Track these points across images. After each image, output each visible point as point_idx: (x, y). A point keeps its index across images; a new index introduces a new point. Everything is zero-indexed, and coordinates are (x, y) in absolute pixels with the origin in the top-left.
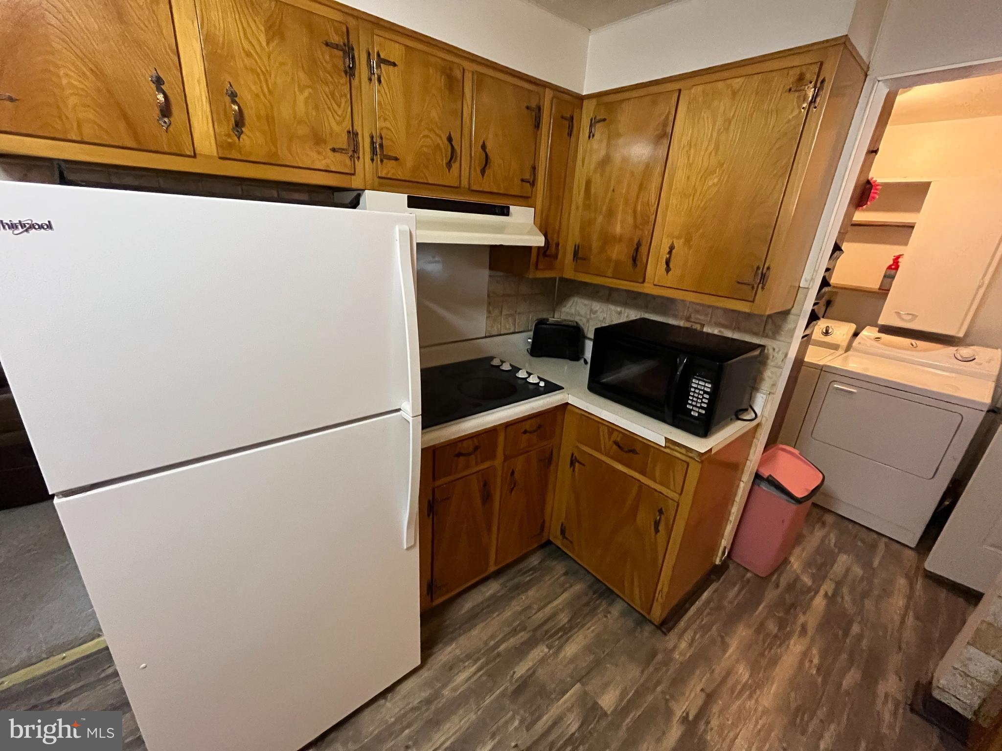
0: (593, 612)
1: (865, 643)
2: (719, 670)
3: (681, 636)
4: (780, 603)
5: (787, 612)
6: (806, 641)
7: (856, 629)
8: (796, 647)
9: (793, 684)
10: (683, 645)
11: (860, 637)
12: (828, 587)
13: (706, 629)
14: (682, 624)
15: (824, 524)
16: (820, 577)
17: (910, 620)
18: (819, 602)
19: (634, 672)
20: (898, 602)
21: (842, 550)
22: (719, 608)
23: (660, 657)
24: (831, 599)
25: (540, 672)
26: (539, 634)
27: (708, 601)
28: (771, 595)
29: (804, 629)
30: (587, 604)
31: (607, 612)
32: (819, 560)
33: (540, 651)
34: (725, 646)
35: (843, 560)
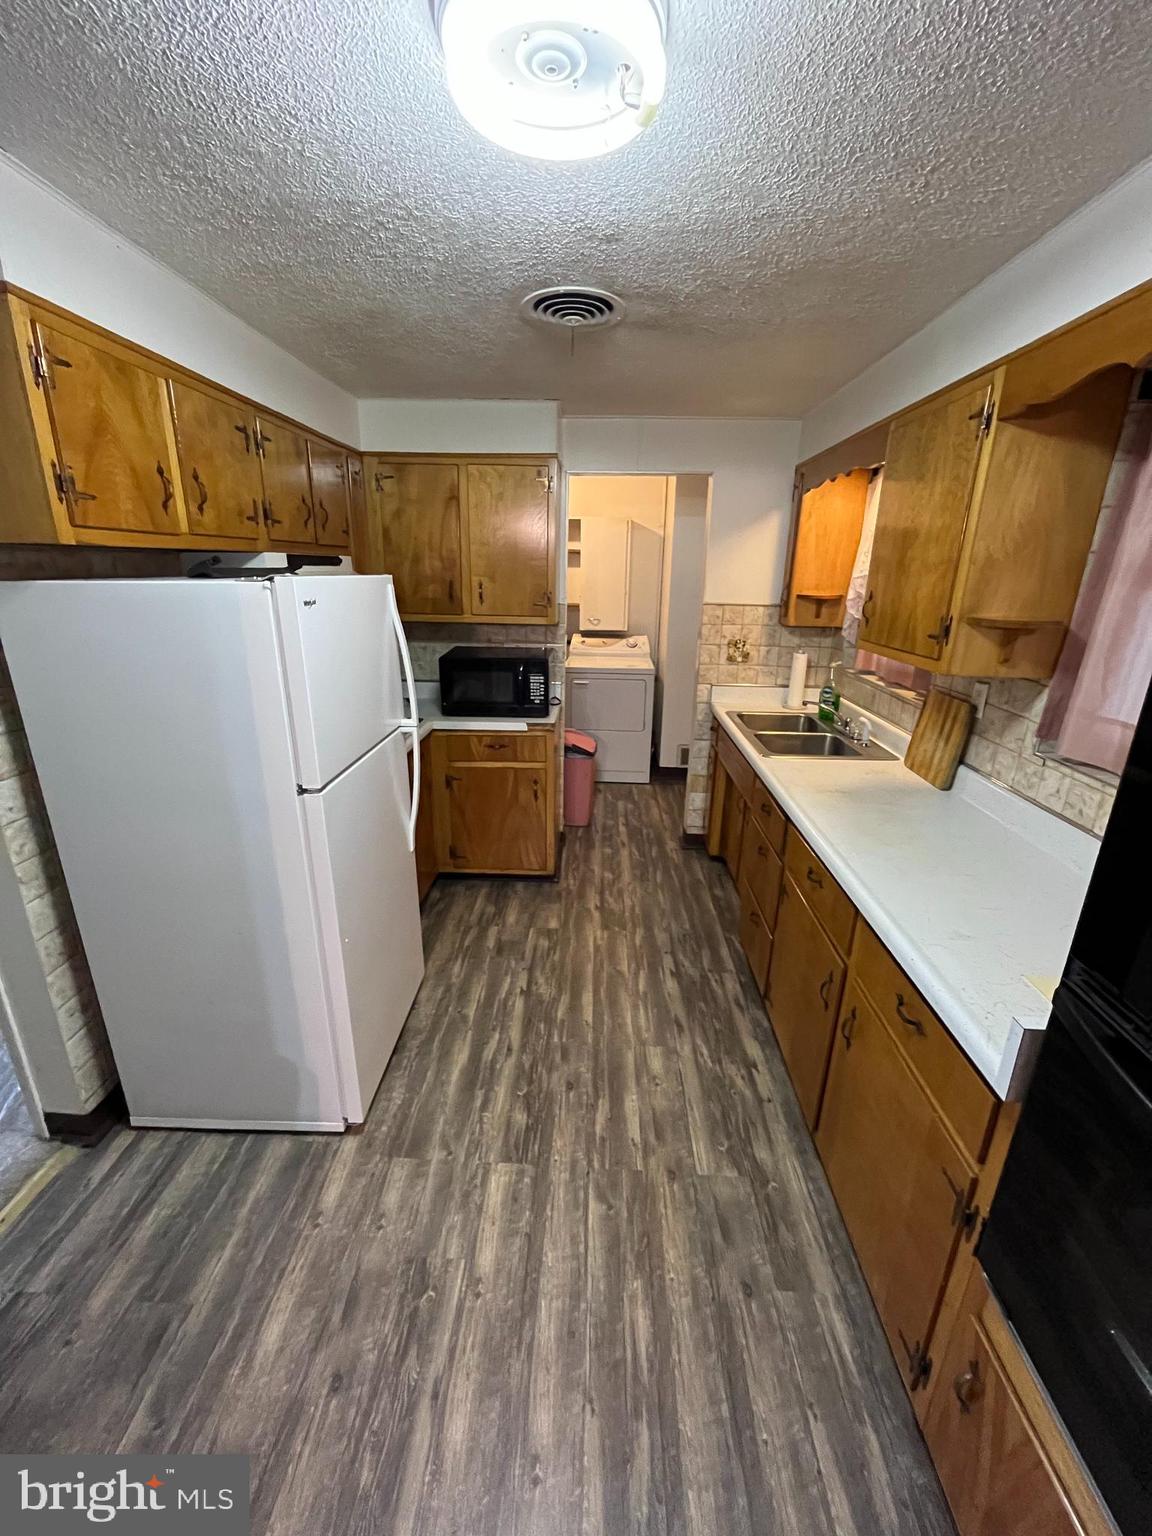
0: (506, 897)
1: (652, 836)
2: (597, 880)
3: (567, 878)
4: (604, 839)
5: (610, 840)
6: (627, 848)
7: (645, 831)
8: (625, 853)
9: (633, 868)
10: (572, 882)
11: (648, 835)
12: (621, 820)
13: (577, 868)
14: (563, 873)
15: (600, 791)
16: (615, 818)
17: (664, 816)
18: (622, 829)
19: (556, 907)
20: (655, 811)
21: (617, 800)
22: (576, 857)
23: (564, 894)
24: (627, 825)
25: (504, 938)
26: (484, 924)
27: (568, 857)
28: (597, 838)
29: (623, 844)
30: (498, 895)
31: (516, 892)
32: (609, 809)
33: (493, 931)
34: (593, 871)
35: (621, 805)
